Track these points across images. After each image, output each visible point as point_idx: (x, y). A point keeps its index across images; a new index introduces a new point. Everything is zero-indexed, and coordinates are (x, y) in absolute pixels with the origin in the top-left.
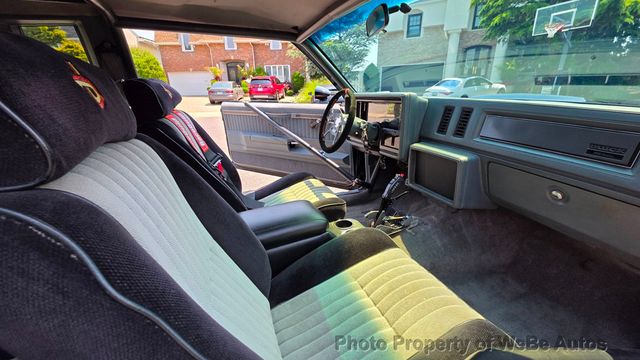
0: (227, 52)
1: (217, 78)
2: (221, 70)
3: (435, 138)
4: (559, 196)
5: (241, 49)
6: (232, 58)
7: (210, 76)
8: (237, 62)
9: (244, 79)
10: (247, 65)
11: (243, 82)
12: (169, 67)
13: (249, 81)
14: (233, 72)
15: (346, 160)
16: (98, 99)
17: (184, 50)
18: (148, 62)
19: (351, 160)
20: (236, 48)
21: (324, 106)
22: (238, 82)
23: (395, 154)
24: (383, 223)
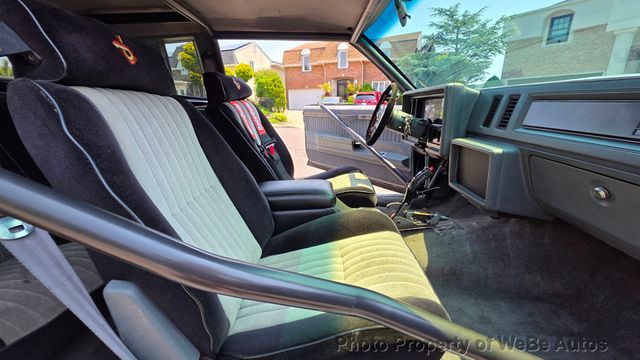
0: (339, 71)
1: (327, 94)
2: (332, 87)
3: (479, 131)
4: (602, 194)
5: (352, 68)
6: (343, 76)
7: (323, 93)
8: (346, 79)
9: (351, 94)
10: (356, 82)
11: (350, 98)
12: (290, 85)
13: (354, 96)
14: (342, 88)
15: (405, 163)
16: (131, 58)
17: (303, 70)
18: (274, 81)
19: (411, 164)
20: (347, 66)
21: (373, 107)
22: (345, 97)
23: (437, 150)
24: (405, 216)
